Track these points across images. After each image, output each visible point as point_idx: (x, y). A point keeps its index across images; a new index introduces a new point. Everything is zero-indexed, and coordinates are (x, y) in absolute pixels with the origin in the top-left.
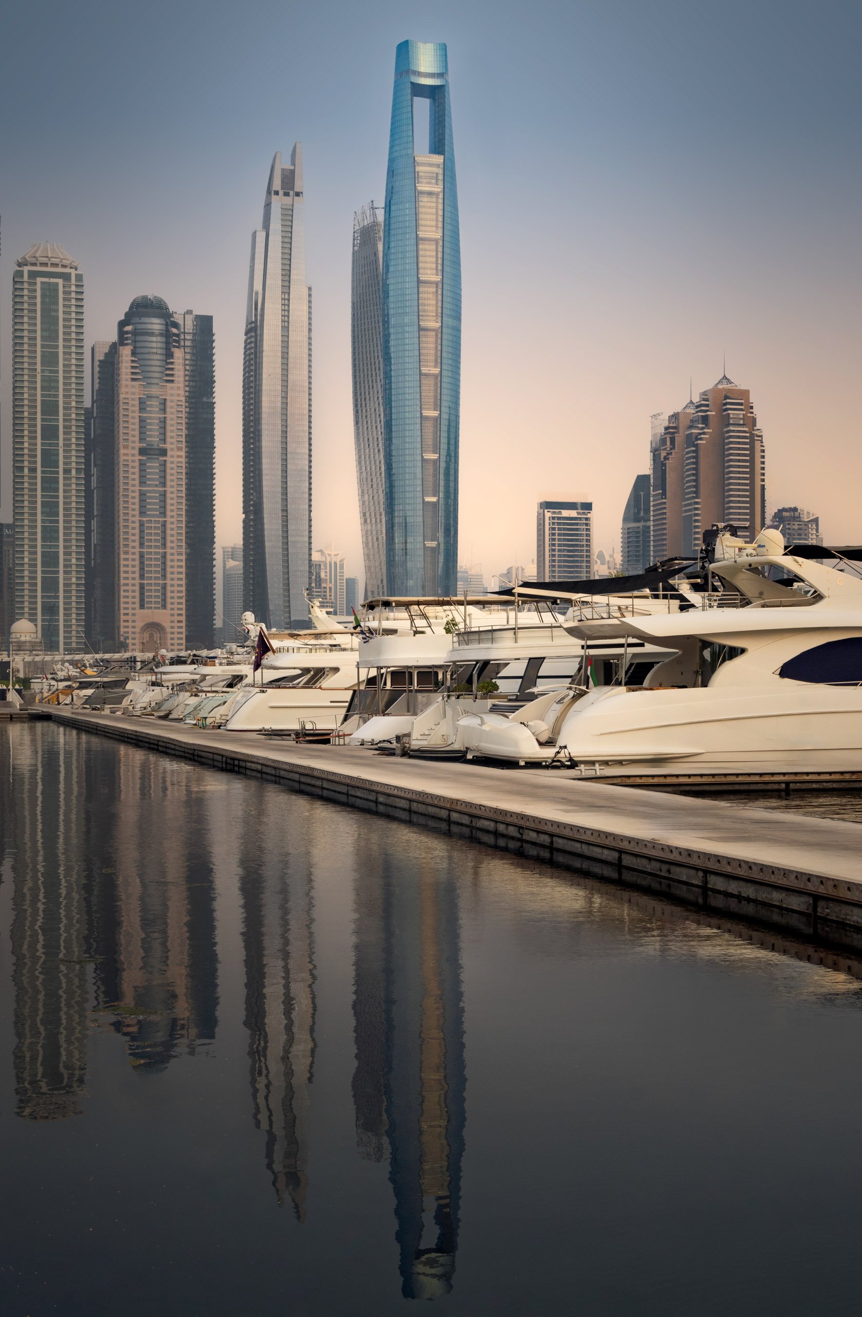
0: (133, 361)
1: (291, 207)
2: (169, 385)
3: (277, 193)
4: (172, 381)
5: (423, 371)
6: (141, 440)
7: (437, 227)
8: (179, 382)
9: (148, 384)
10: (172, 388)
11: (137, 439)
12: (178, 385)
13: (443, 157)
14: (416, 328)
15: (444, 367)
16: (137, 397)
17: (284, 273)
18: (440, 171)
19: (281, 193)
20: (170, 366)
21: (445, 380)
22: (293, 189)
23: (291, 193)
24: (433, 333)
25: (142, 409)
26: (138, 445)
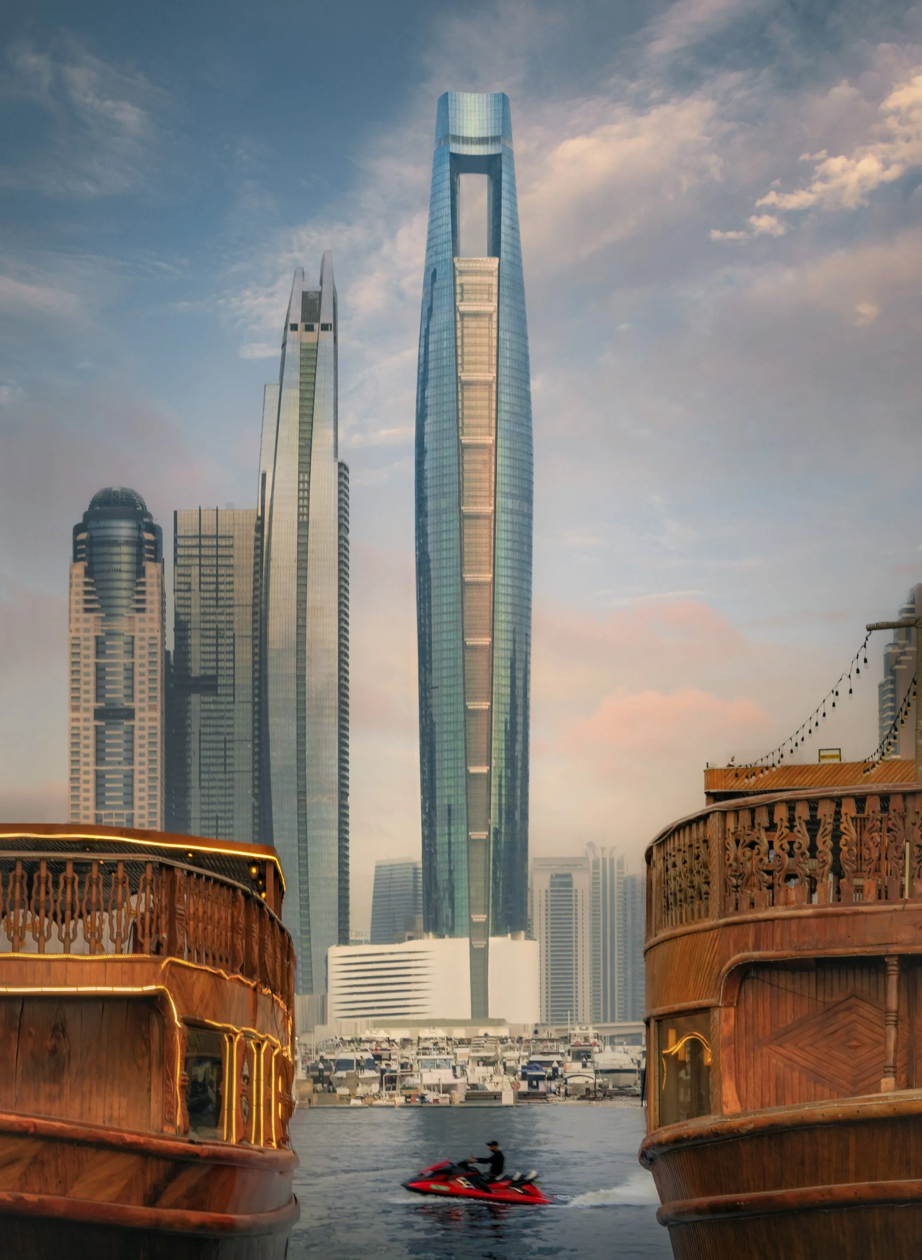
0: (86, 584)
1: (315, 347)
2: (138, 616)
3: (294, 327)
4: (143, 610)
5: (467, 580)
6: (99, 697)
7: (490, 364)
8: (152, 611)
9: (107, 615)
10: (142, 620)
11: (92, 696)
12: (151, 615)
13: (497, 259)
14: (456, 516)
15: (500, 571)
16: (92, 635)
17: (303, 444)
18: (494, 281)
19: (301, 326)
20: (140, 588)
21: (501, 589)
22: (318, 320)
23: (317, 326)
24: (487, 522)
25: (99, 653)
26: (93, 705)
